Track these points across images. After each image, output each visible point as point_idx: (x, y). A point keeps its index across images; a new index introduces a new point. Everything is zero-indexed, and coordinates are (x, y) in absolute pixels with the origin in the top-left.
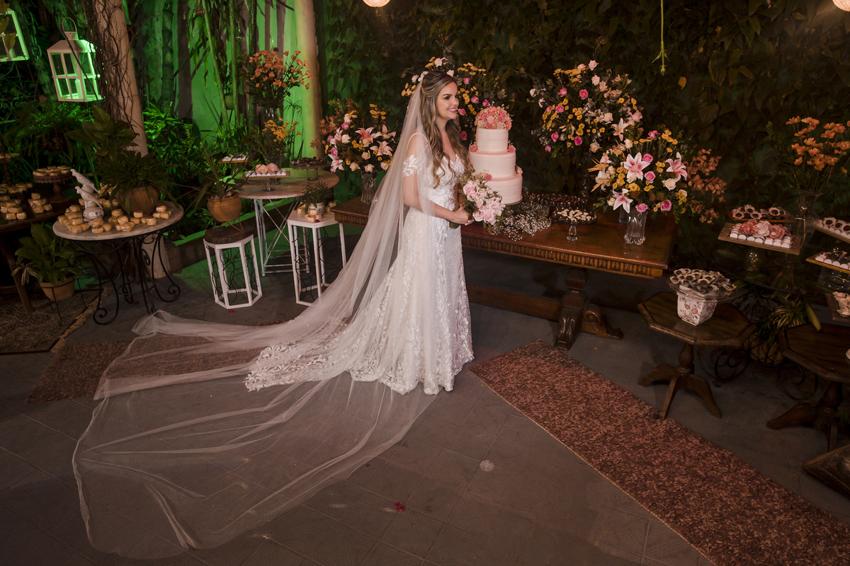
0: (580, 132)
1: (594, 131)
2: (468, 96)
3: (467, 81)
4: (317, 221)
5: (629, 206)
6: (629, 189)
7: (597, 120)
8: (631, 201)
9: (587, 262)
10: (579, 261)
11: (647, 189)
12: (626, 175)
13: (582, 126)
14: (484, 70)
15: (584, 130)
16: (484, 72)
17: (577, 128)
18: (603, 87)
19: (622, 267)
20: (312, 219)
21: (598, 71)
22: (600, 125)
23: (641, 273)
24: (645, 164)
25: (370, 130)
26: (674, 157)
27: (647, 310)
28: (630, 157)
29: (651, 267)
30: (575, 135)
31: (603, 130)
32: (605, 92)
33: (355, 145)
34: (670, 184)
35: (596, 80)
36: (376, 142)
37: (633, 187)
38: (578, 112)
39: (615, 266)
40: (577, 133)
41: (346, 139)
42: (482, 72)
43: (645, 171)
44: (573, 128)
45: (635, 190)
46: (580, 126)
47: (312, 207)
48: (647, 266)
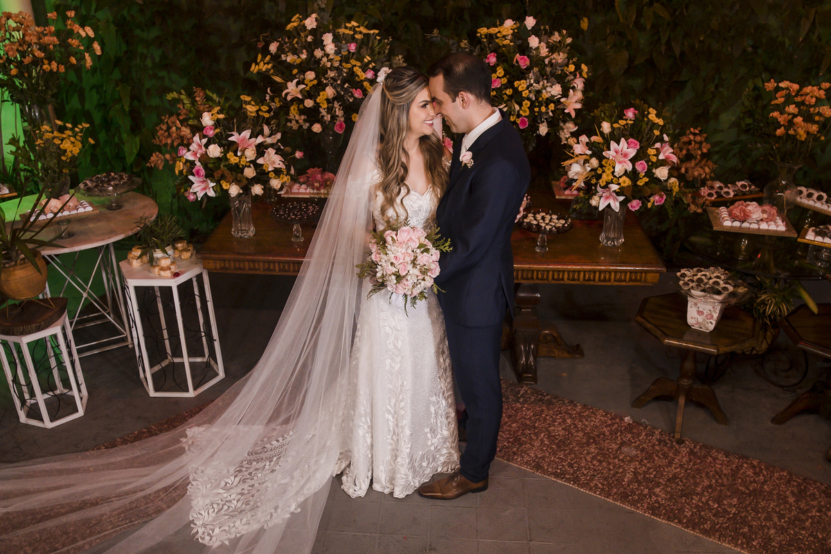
0: (525, 111)
1: (543, 109)
2: (360, 70)
3: (353, 48)
4: (176, 275)
5: (618, 204)
6: (619, 184)
7: (545, 95)
8: (621, 198)
9: (571, 277)
10: (561, 276)
11: (640, 183)
12: (614, 168)
13: (527, 104)
14: (377, 31)
15: (531, 108)
16: (378, 35)
17: (521, 105)
18: (544, 51)
19: (613, 277)
20: (168, 273)
21: (536, 31)
22: (550, 100)
23: (635, 280)
24: (632, 152)
25: (247, 133)
26: (661, 140)
27: (650, 322)
28: (613, 145)
29: (646, 272)
30: (519, 116)
31: (552, 106)
32: (547, 57)
33: (233, 159)
34: (662, 173)
35: (534, 42)
36: (261, 150)
37: (624, 182)
38: (521, 85)
39: (605, 277)
40: (521, 112)
41: (215, 151)
42: (374, 34)
43: (633, 161)
44: (517, 107)
45: (626, 185)
46: (524, 103)
47: (158, 254)
48: (641, 272)
